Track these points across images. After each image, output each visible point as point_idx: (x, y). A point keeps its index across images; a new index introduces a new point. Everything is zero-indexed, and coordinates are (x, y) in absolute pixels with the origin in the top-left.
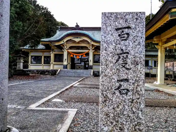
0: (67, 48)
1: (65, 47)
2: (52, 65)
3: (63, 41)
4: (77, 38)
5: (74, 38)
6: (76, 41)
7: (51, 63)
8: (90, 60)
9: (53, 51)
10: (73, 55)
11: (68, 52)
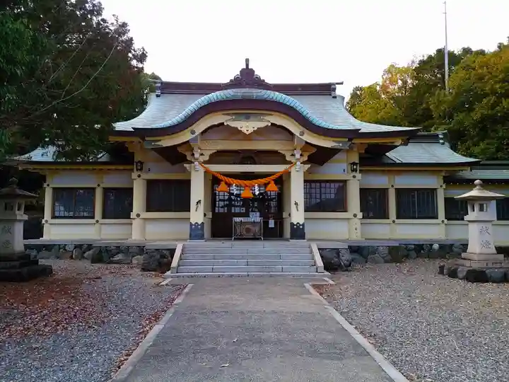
0: (202, 159)
1: (197, 155)
2: (136, 223)
3: (193, 132)
4: (247, 117)
5: (234, 120)
6: (244, 130)
7: (133, 215)
8: (296, 204)
9: (141, 169)
10: (226, 183)
11: (206, 172)
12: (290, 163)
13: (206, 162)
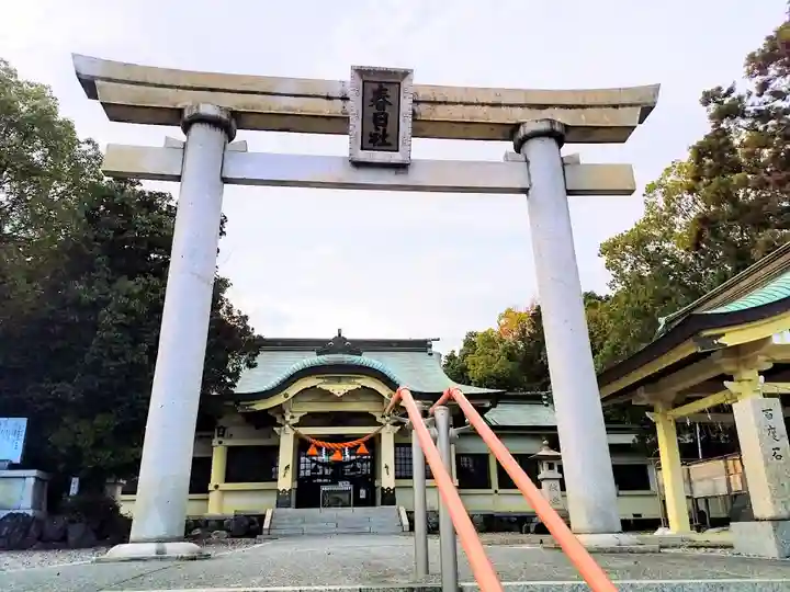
0: (293, 422)
1: (288, 418)
2: (213, 496)
3: (286, 396)
4: (339, 380)
5: (326, 383)
6: (336, 393)
7: (211, 487)
8: (386, 467)
9: (223, 436)
10: (316, 446)
11: (297, 436)
12: (380, 424)
13: (295, 425)
